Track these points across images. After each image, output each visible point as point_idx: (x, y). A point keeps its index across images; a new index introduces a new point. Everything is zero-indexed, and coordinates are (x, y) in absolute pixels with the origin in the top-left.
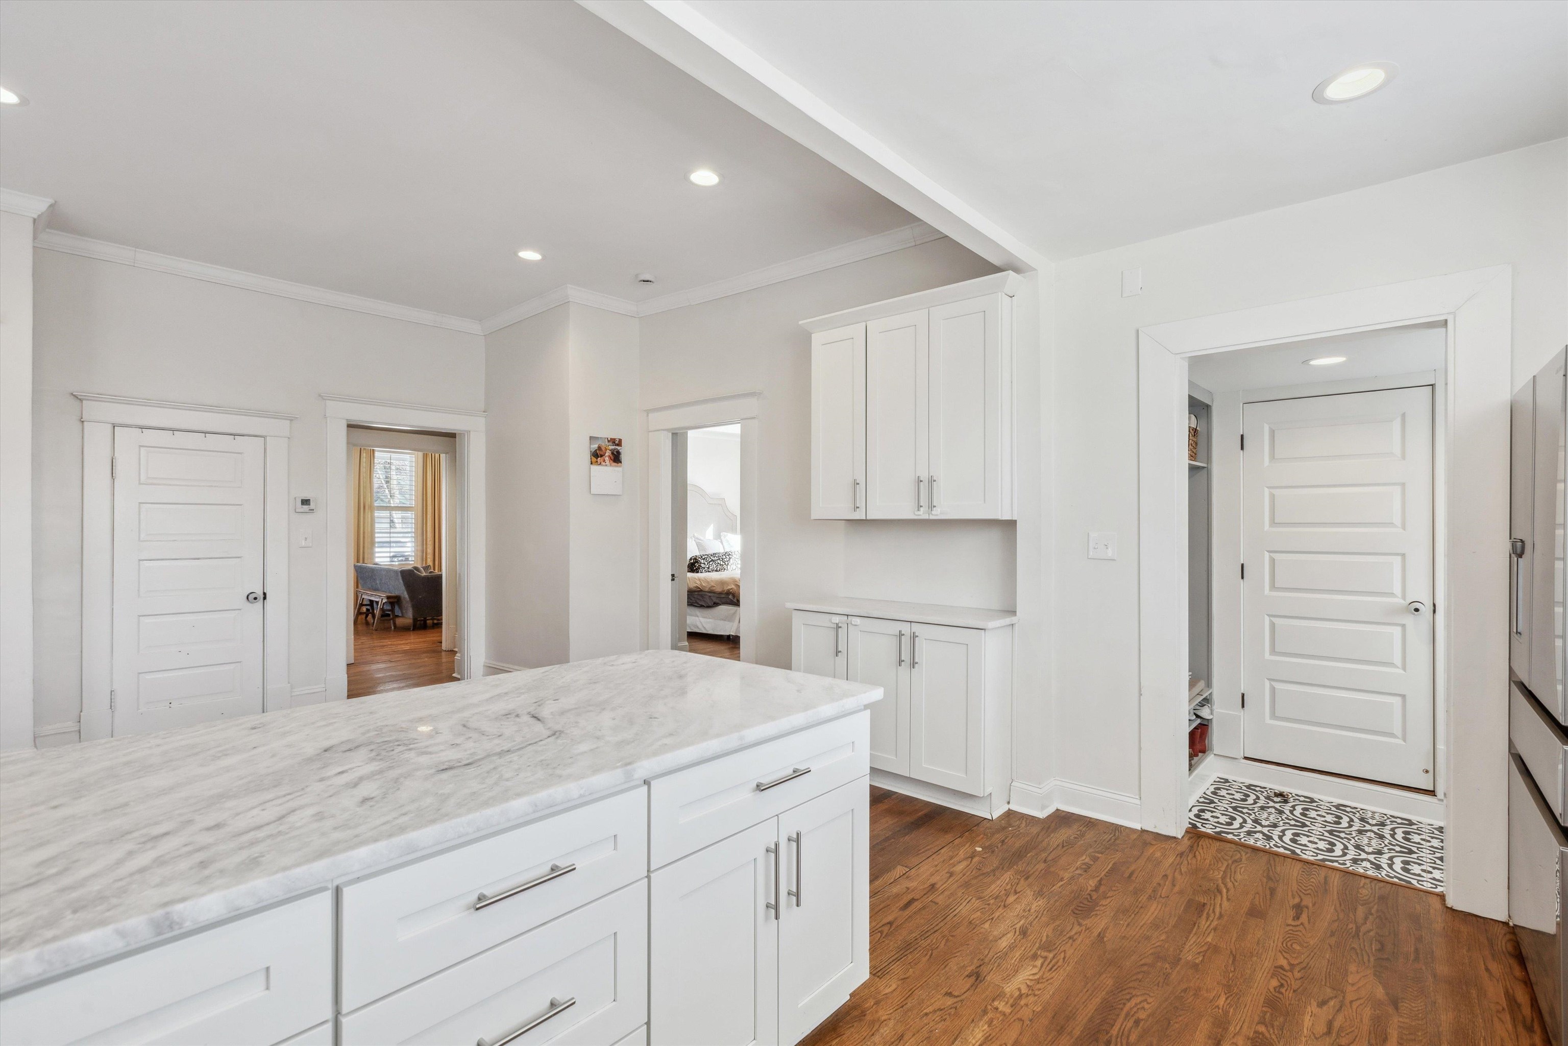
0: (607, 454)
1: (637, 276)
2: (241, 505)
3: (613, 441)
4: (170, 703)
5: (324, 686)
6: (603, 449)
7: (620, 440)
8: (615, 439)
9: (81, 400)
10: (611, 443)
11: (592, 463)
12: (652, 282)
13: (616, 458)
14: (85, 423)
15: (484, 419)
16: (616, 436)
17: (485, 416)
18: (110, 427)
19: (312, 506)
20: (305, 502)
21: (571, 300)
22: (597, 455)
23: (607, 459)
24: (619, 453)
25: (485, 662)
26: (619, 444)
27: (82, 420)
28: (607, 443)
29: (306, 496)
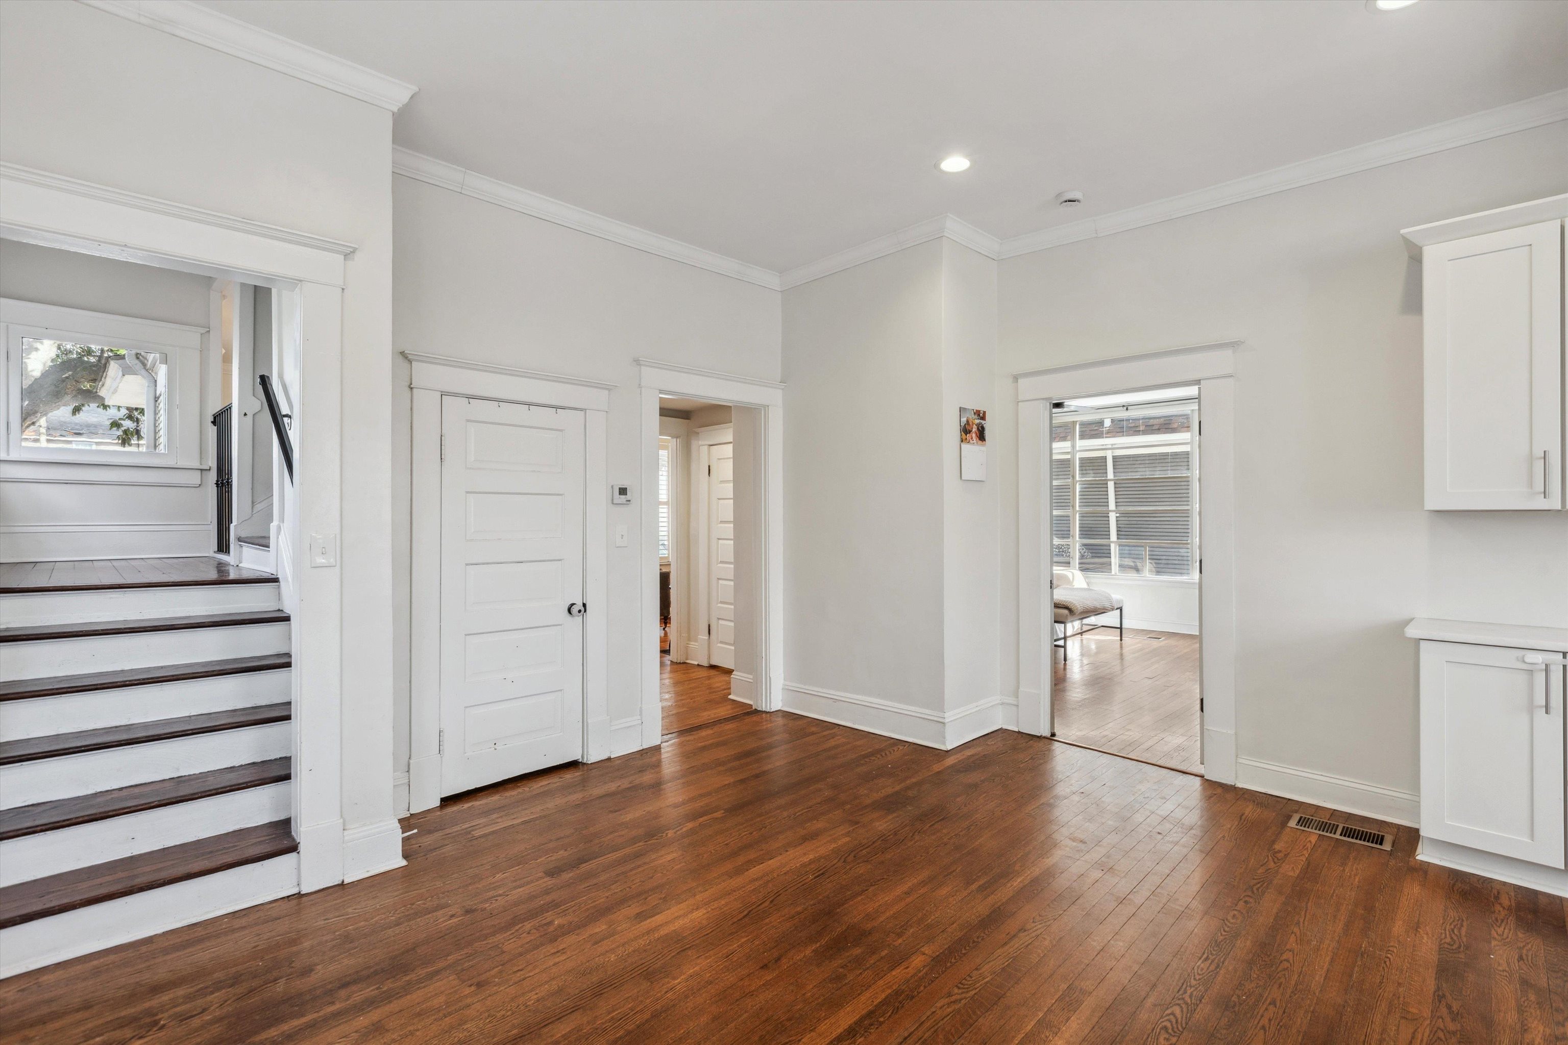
0: (974, 430)
1: (1059, 195)
2: (561, 495)
3: (977, 413)
4: (495, 744)
5: (639, 717)
6: (971, 423)
7: (984, 413)
8: (980, 411)
9: (410, 362)
10: (976, 417)
11: (962, 441)
12: (1078, 201)
13: (981, 436)
14: (415, 390)
15: (781, 391)
16: (982, 409)
17: (783, 387)
18: (439, 394)
19: (629, 497)
20: (623, 491)
21: (946, 234)
22: (966, 430)
23: (974, 435)
24: (983, 428)
25: (784, 685)
26: (983, 418)
27: (412, 386)
28: (973, 416)
29: (624, 484)
